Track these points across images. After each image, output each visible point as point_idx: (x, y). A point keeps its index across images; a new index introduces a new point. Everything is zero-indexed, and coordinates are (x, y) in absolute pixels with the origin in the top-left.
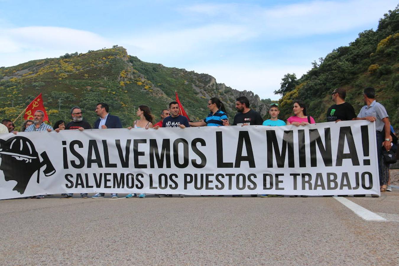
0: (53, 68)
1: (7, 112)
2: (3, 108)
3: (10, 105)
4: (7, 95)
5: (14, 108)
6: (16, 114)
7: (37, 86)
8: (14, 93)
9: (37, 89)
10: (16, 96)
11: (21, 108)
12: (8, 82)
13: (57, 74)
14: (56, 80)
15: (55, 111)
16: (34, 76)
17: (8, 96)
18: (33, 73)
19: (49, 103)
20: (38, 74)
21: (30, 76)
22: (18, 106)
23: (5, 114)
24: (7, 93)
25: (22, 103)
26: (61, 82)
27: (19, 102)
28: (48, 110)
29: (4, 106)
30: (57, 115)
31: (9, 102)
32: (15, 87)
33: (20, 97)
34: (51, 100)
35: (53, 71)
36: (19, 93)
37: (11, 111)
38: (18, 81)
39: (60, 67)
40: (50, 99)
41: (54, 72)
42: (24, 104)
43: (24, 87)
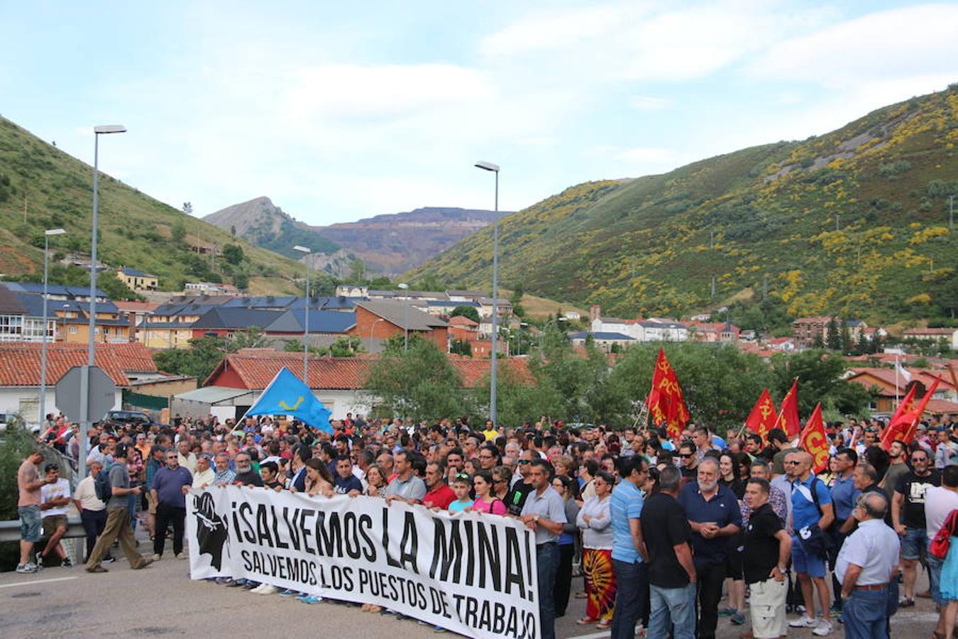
0: (931, 121)
1: (825, 244)
2: (818, 235)
3: (832, 227)
4: (823, 202)
5: (841, 232)
6: (845, 247)
7: (890, 173)
8: (839, 196)
9: (891, 181)
10: (844, 202)
11: (855, 231)
12: (824, 172)
13: (942, 134)
14: (937, 151)
15: (939, 230)
16: (883, 147)
17: (827, 204)
18: (880, 142)
19: (922, 211)
20: (892, 141)
21: (873, 151)
22: (849, 227)
23: (822, 247)
24: (825, 198)
25: (857, 219)
26: (951, 154)
27: (851, 217)
28: (921, 230)
29: (820, 229)
30: (946, 239)
31: (829, 220)
32: (839, 182)
33: (853, 204)
34: (928, 203)
35: (929, 128)
36: (850, 196)
37: (836, 241)
38: (847, 167)
39: (949, 115)
40: (924, 201)
41: (933, 130)
42: (863, 220)
43: (860, 180)
